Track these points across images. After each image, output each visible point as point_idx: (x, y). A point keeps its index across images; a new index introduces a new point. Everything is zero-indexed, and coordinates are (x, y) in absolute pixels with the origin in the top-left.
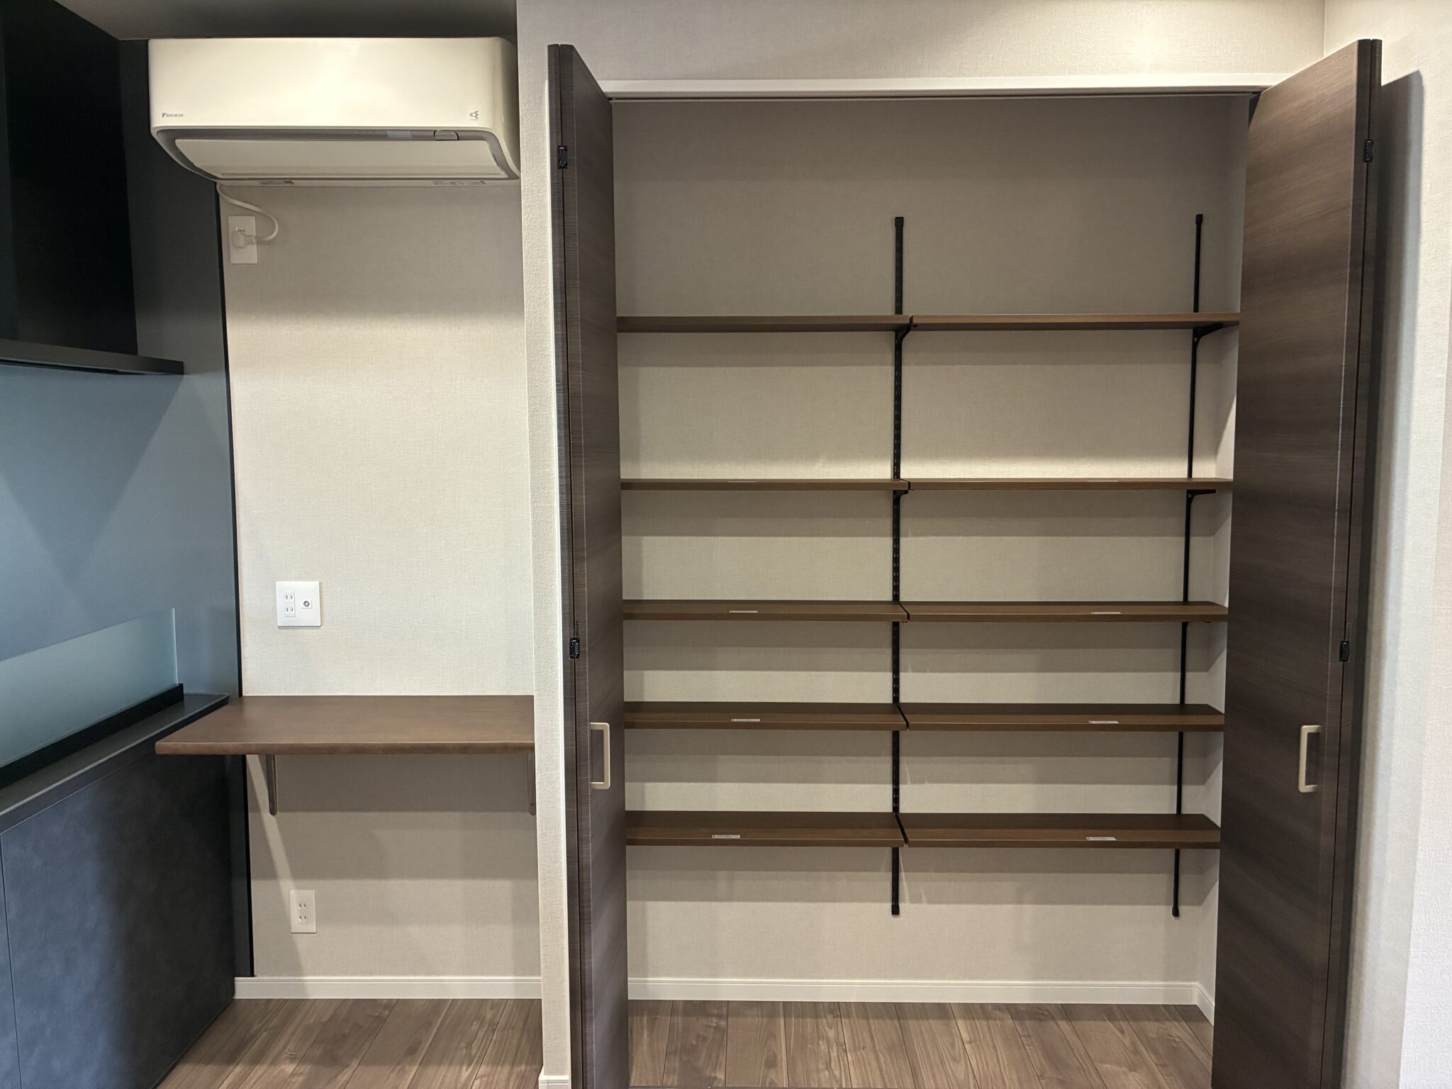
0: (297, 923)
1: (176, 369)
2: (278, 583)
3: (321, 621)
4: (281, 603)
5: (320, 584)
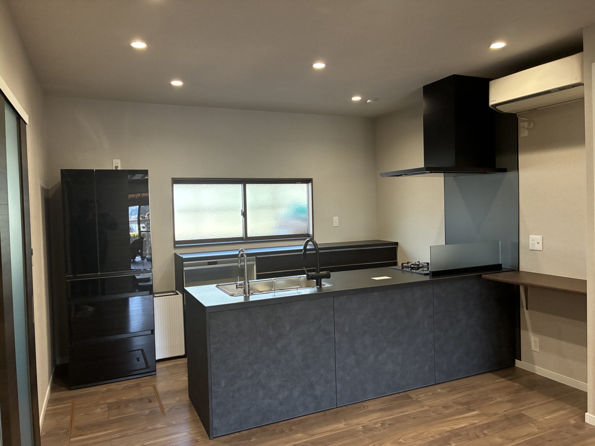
0: (533, 348)
1: (504, 170)
2: (530, 236)
3: (543, 249)
4: (531, 242)
5: (542, 237)
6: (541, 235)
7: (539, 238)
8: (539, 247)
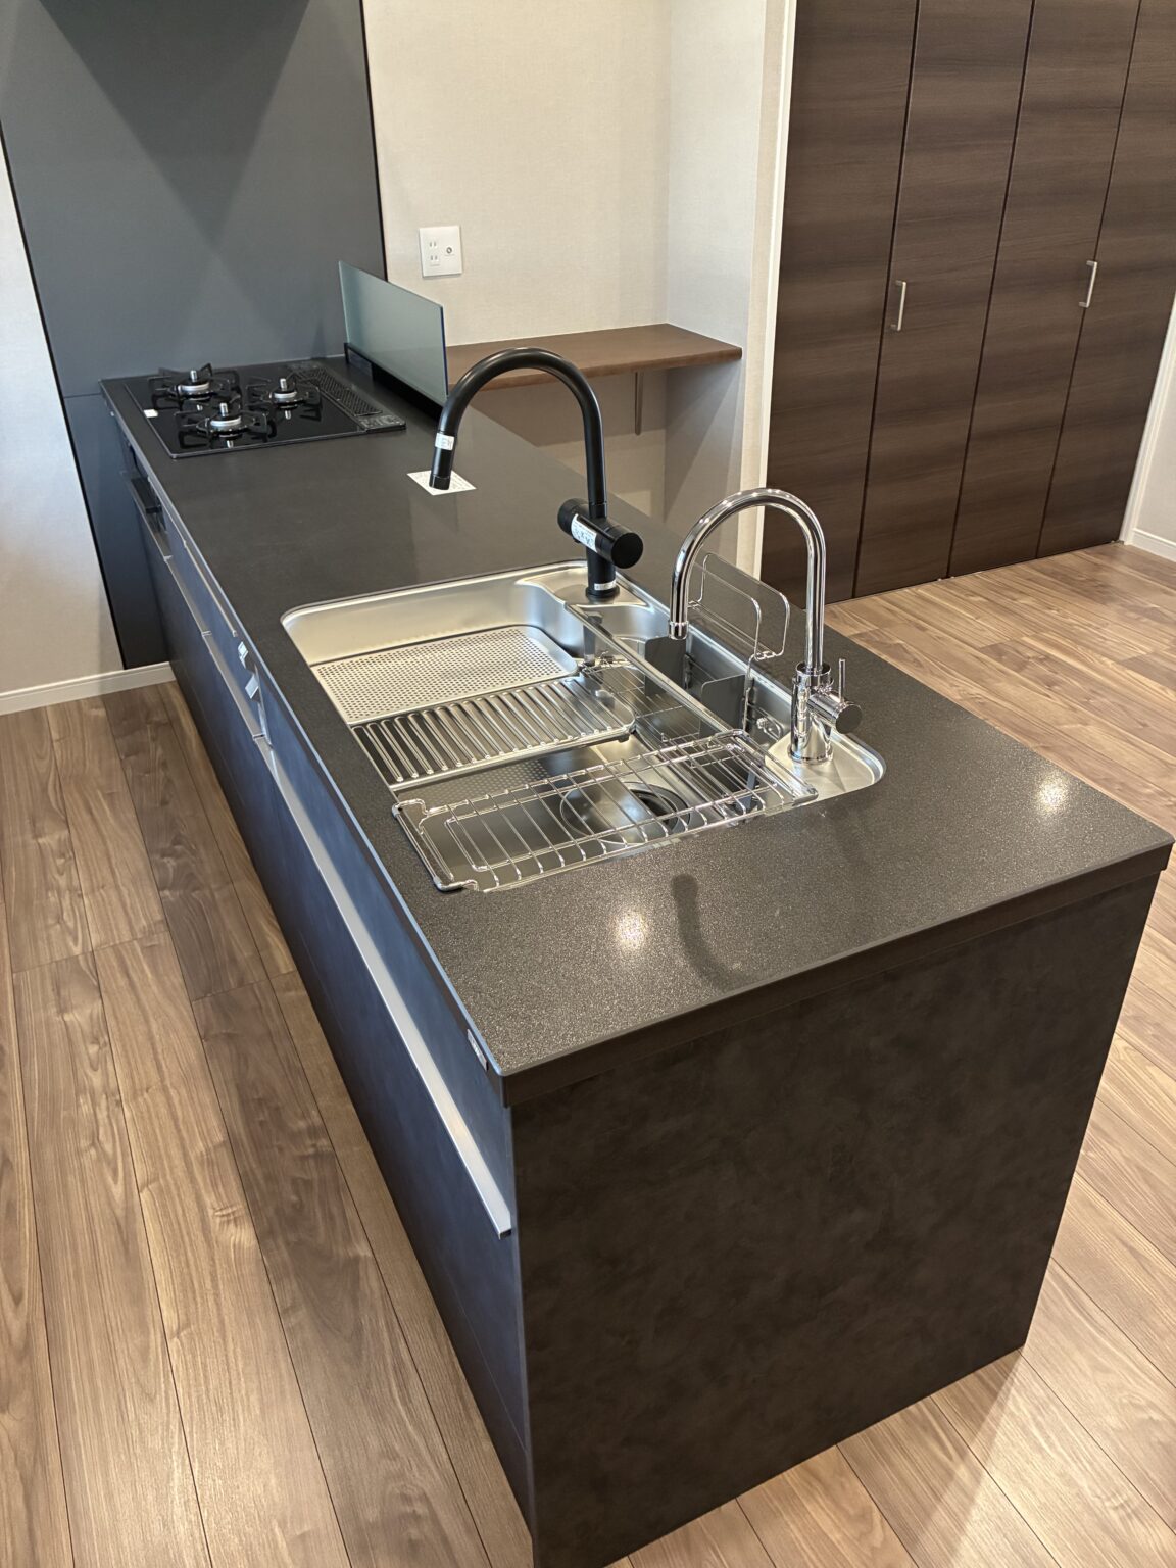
2: (421, 230)
3: (463, 268)
4: (426, 252)
5: (460, 229)
6: (453, 224)
7: (449, 234)
8: (451, 264)
